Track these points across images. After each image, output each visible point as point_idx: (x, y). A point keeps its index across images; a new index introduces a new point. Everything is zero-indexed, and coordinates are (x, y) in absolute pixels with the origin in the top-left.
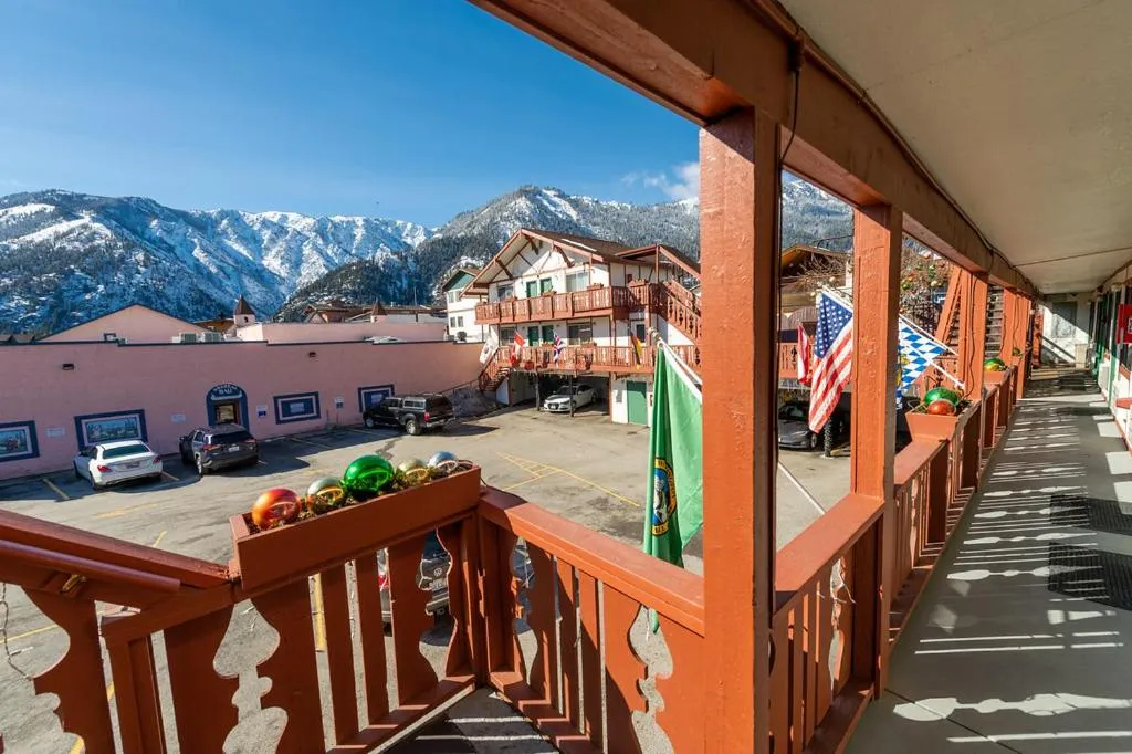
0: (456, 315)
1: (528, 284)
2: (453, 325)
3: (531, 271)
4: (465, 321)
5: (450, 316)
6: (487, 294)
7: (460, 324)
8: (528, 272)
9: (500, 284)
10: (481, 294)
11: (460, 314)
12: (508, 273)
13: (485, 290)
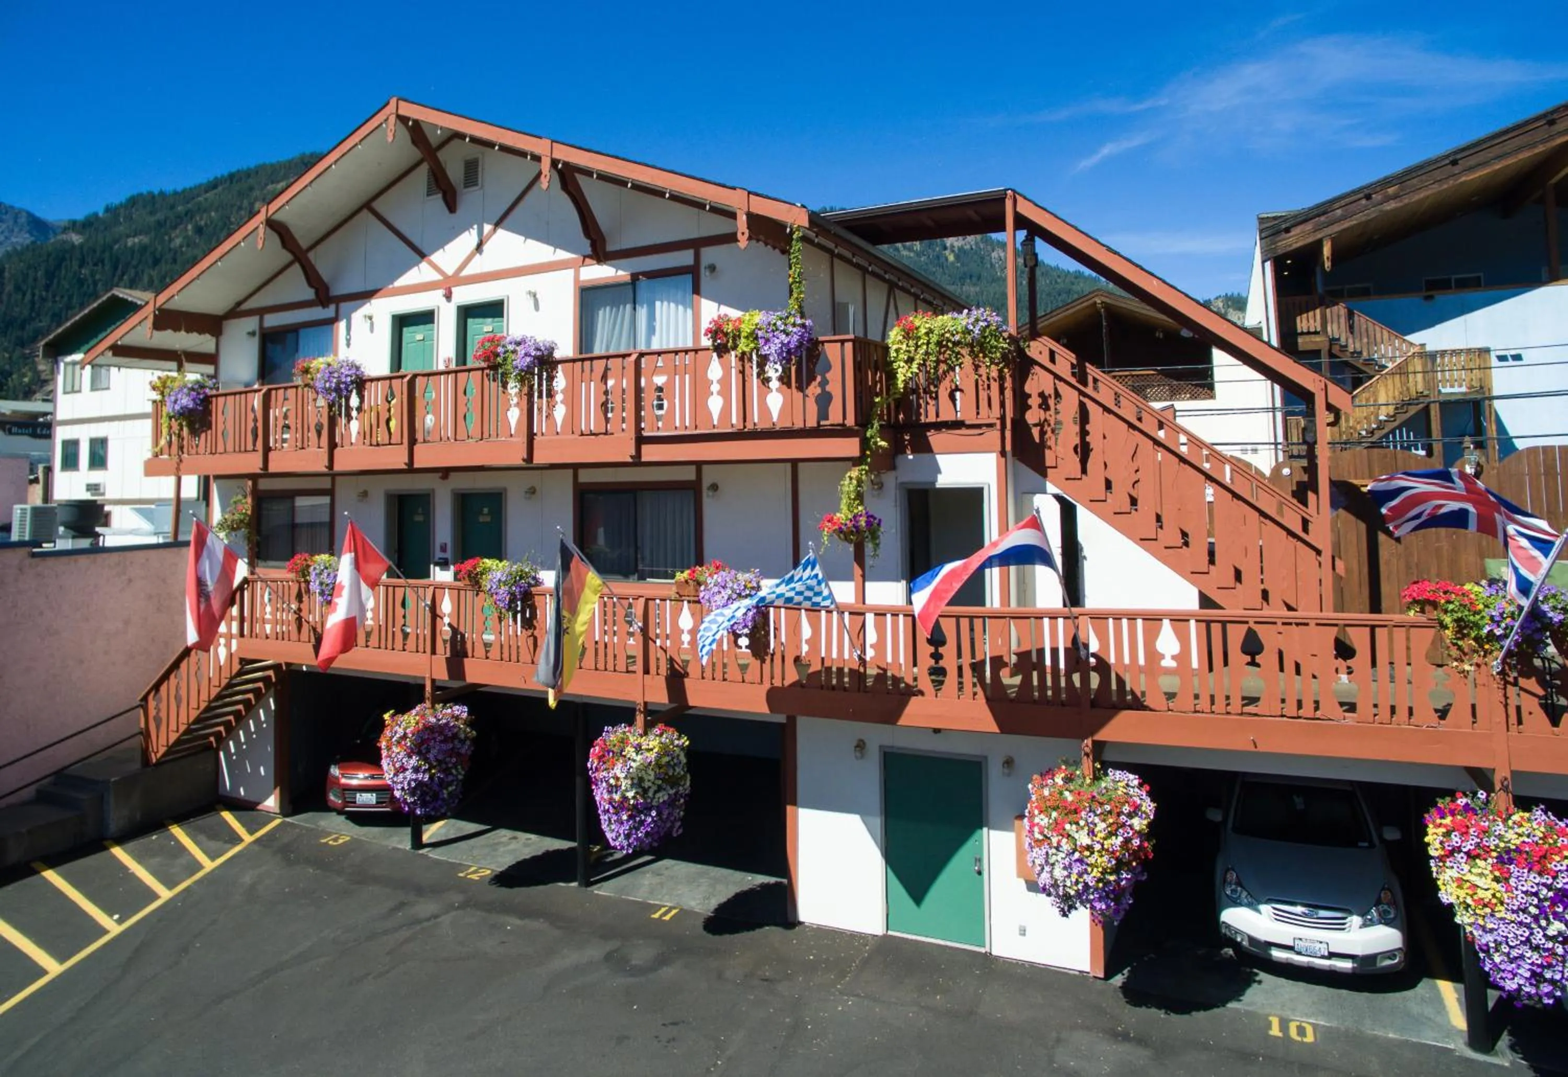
0: (84, 435)
1: (402, 322)
2: (70, 462)
3: (420, 273)
4: (113, 454)
5: (61, 434)
6: (211, 359)
7: (98, 460)
8: (412, 277)
9: (272, 320)
10: (179, 358)
11: (98, 430)
12: (312, 277)
13: (202, 342)
